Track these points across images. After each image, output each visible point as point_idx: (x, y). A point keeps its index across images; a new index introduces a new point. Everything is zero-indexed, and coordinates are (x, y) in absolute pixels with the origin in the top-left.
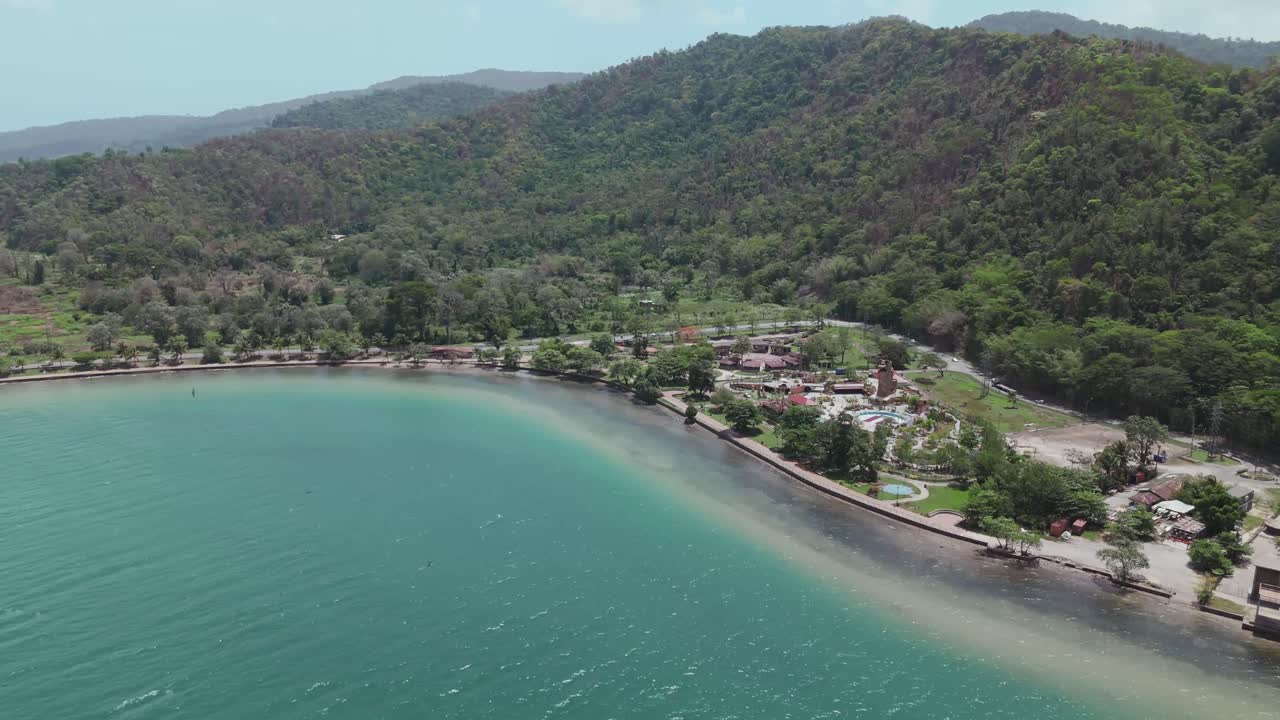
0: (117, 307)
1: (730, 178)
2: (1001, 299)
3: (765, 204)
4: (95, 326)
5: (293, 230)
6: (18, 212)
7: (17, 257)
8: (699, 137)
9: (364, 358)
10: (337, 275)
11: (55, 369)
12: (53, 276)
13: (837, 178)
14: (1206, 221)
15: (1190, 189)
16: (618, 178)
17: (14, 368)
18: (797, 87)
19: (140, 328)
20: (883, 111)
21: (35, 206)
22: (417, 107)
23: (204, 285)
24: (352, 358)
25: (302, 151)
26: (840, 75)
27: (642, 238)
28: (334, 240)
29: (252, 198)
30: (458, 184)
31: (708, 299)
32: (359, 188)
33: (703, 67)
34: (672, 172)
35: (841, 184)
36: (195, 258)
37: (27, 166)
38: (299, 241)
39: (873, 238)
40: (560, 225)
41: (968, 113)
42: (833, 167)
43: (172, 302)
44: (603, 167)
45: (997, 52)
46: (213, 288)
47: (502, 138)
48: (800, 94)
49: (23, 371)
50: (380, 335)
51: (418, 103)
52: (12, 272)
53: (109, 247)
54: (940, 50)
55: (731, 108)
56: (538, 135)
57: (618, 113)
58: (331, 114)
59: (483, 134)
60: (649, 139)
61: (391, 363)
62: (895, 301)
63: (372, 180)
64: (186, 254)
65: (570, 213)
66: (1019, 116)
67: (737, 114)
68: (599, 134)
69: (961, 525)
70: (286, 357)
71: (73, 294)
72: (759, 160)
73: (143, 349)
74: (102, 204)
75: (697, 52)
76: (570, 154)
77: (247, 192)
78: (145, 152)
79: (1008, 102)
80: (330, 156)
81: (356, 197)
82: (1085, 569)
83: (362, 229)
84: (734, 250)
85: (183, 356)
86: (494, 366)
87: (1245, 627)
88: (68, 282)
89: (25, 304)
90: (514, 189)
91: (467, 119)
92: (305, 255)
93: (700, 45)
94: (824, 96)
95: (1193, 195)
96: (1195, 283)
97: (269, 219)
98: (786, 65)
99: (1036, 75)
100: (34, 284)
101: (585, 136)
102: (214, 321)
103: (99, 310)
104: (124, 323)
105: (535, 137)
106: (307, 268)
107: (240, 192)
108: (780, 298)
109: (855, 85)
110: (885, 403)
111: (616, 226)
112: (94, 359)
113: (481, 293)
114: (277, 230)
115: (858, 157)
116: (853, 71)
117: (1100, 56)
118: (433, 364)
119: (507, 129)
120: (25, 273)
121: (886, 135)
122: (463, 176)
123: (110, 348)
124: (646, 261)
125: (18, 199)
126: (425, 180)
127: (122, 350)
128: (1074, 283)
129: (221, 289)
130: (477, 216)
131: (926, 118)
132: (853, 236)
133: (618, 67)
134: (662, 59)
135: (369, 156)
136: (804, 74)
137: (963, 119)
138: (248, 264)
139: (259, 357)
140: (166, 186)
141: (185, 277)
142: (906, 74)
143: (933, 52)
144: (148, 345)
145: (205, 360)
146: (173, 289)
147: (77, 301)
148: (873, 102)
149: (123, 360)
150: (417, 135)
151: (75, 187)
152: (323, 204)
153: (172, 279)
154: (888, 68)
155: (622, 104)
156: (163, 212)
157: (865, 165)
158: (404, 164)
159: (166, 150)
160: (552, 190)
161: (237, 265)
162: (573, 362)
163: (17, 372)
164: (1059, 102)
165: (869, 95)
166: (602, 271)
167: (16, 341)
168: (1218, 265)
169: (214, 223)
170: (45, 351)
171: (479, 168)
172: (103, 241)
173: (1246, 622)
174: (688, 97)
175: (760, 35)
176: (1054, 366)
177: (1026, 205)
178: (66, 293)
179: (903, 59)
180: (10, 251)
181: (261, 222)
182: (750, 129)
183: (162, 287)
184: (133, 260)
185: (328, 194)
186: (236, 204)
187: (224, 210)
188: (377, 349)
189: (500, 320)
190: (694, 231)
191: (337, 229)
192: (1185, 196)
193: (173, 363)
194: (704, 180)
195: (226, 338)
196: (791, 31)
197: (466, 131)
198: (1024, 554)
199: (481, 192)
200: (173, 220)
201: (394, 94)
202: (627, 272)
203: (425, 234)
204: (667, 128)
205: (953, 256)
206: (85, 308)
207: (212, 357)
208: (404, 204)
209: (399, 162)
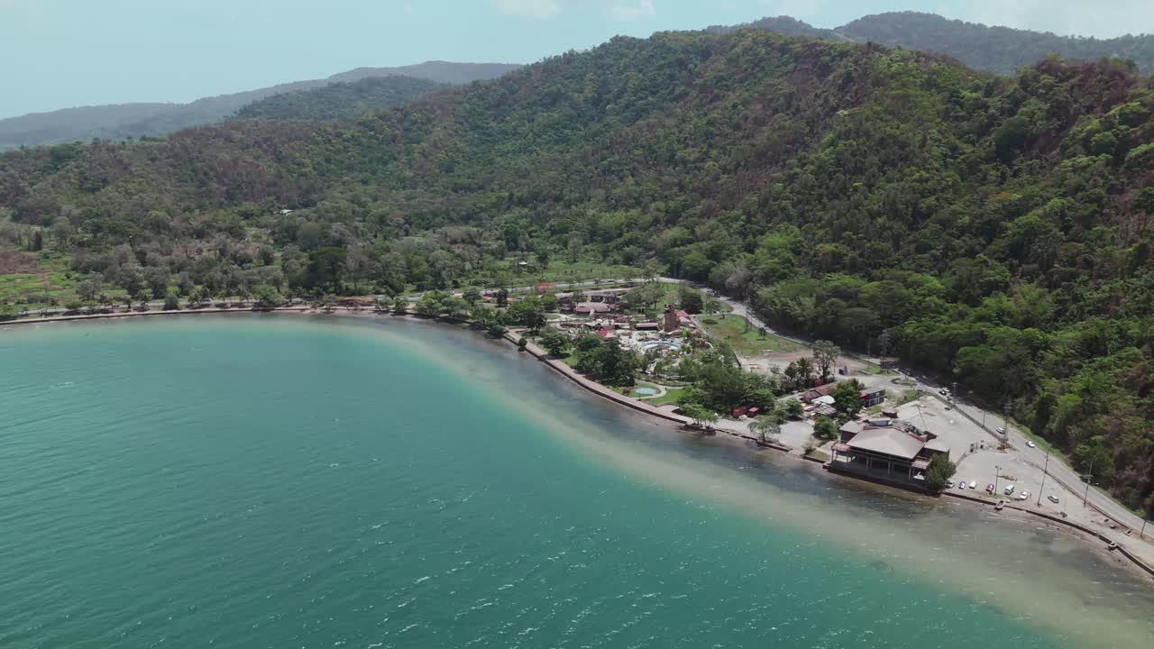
0: (99, 268)
1: (610, 162)
2: (776, 260)
3: (632, 185)
4: (82, 283)
5: (248, 206)
6: (21, 192)
7: (20, 228)
8: (595, 126)
9: (289, 306)
10: (279, 243)
11: (51, 314)
12: (50, 243)
13: (694, 163)
14: (931, 200)
15: (926, 175)
16: (523, 162)
17: (20, 313)
18: (677, 85)
19: (117, 284)
20: (737, 107)
21: (35, 187)
22: (364, 97)
23: (171, 251)
24: (279, 306)
25: (259, 139)
26: (709, 75)
27: (532, 213)
28: (282, 214)
29: (215, 179)
30: (390, 167)
31: (575, 261)
32: (308, 170)
33: (603, 65)
34: (568, 157)
35: (696, 167)
36: (165, 229)
37: (28, 153)
38: (252, 215)
39: (707, 214)
40: (469, 201)
41: (798, 110)
42: (692, 154)
43: (144, 264)
44: (514, 152)
45: (828, 58)
46: (178, 254)
47: (430, 126)
48: (677, 91)
49: (27, 315)
50: (301, 288)
51: (366, 95)
52: (15, 240)
53: (95, 220)
54: (787, 56)
55: (623, 102)
56: (461, 124)
57: (530, 105)
58: (290, 105)
59: (414, 123)
60: (553, 128)
61: (308, 309)
62: (707, 262)
63: (318, 163)
64: (158, 227)
65: (479, 192)
66: (831, 113)
67: (627, 107)
68: (513, 124)
69: (676, 412)
70: (229, 305)
71: (65, 259)
72: (635, 148)
73: (119, 299)
74: (89, 186)
75: (600, 52)
76: (487, 141)
77: (212, 174)
78: (126, 140)
79: (826, 101)
80: (284, 143)
81: (304, 178)
82: (743, 437)
83: (306, 206)
84: (602, 223)
85: (149, 304)
86: (387, 312)
87: (824, 467)
88: (61, 249)
89: (25, 266)
90: (437, 171)
91: (401, 111)
92: (257, 226)
93: (603, 46)
94: (694, 93)
95: (927, 180)
96: (912, 247)
97: (230, 197)
98: (669, 65)
99: (848, 79)
100: (34, 250)
101: (502, 125)
102: (176, 278)
103: (86, 271)
104: (106, 281)
105: (458, 125)
106: (257, 238)
107: (206, 174)
108: (628, 260)
109: (719, 84)
110: (668, 336)
111: (513, 202)
112: (81, 306)
113: (386, 257)
114: (236, 206)
115: (710, 146)
116: (720, 71)
117: (896, 65)
118: (341, 311)
119: (434, 119)
120: (27, 242)
121: (737, 127)
122: (395, 159)
123: (93, 299)
124: (533, 231)
125: (20, 181)
126: (364, 163)
127: (103, 300)
128: (829, 247)
129: (185, 254)
130: (403, 193)
131: (769, 113)
132: (691, 211)
133: (532, 65)
134: (570, 58)
135: (317, 143)
136: (684, 73)
137: (794, 115)
138: (208, 233)
139: (208, 306)
140: (144, 170)
141: (155, 244)
142: (760, 75)
143: (781, 56)
144: (123, 297)
145: (166, 308)
146: (145, 254)
147: (69, 265)
148: (732, 98)
149: (103, 307)
150: (360, 124)
151: (67, 172)
152: (275, 184)
153: (145, 246)
154: (746, 70)
155: (535, 97)
156: (141, 191)
157: (714, 152)
158: (346, 150)
159: (144, 138)
160: (469, 171)
161: (200, 235)
162: (445, 308)
163: (22, 316)
164: (861, 103)
165: (730, 93)
166: (498, 239)
167: (21, 293)
168: (928, 234)
169: (181, 200)
170: (43, 301)
171: (409, 153)
172: (89, 215)
173: (825, 464)
174: (589, 93)
175: (651, 38)
176: (795, 310)
177: (813, 187)
178: (59, 257)
179: (758, 62)
180: (14, 224)
181: (223, 199)
182: (633, 121)
183: (136, 253)
184: (113, 231)
185: (280, 176)
186: (203, 184)
187: (191, 189)
188: (299, 300)
189: (397, 277)
190: (573, 207)
191: (286, 205)
192: (921, 180)
193: (142, 309)
194: (590, 164)
195: (184, 292)
196: (676, 35)
197: (400, 121)
198: (708, 427)
199: (409, 173)
200: (149, 198)
201: (345, 87)
202: (515, 241)
203: (357, 208)
204: (570, 118)
205: (756, 227)
206: (75, 269)
207: (172, 305)
208: (344, 183)
209: (342, 147)
